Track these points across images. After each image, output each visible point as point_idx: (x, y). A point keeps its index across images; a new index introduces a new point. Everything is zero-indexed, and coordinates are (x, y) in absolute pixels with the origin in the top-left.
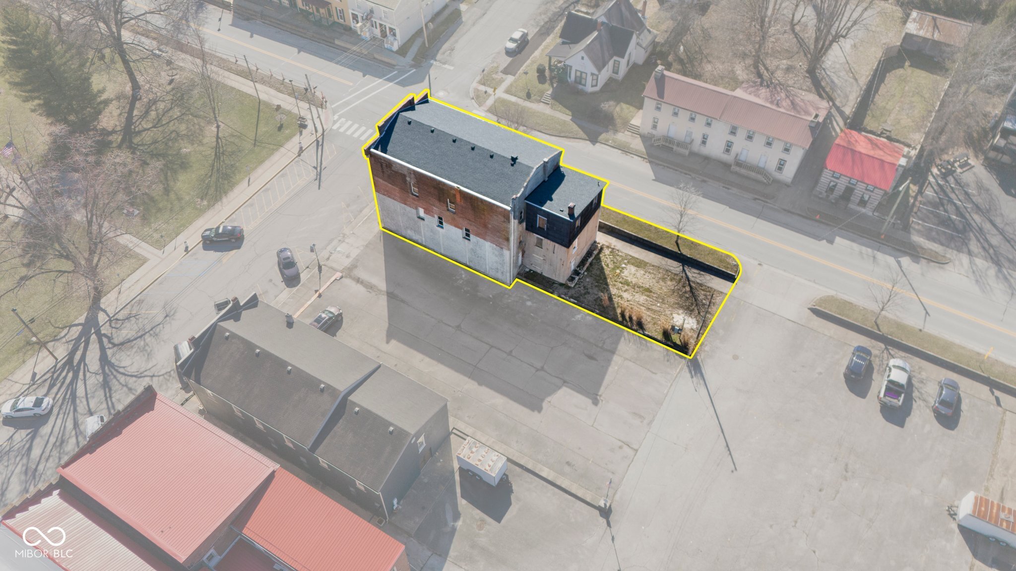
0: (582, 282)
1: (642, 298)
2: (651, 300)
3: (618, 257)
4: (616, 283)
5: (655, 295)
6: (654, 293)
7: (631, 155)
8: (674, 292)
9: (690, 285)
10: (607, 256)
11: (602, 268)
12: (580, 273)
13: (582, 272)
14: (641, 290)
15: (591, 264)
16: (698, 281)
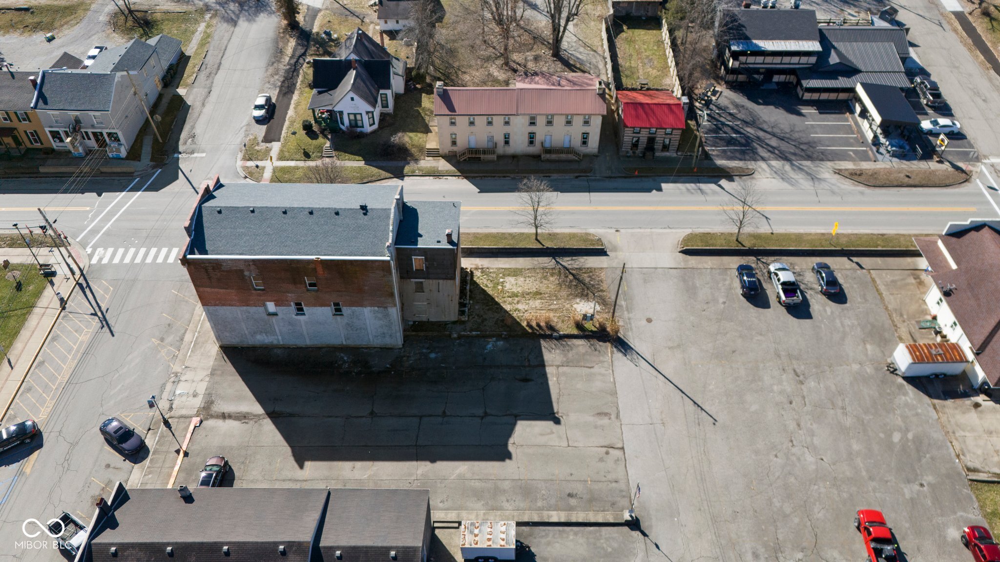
0: (473, 312)
1: (537, 303)
2: (546, 301)
3: (492, 275)
4: (505, 299)
5: (546, 296)
6: (544, 294)
7: (444, 177)
8: (561, 286)
9: (570, 273)
10: (481, 278)
11: (484, 291)
12: (466, 304)
13: (468, 302)
14: (531, 295)
15: (470, 291)
16: (576, 266)
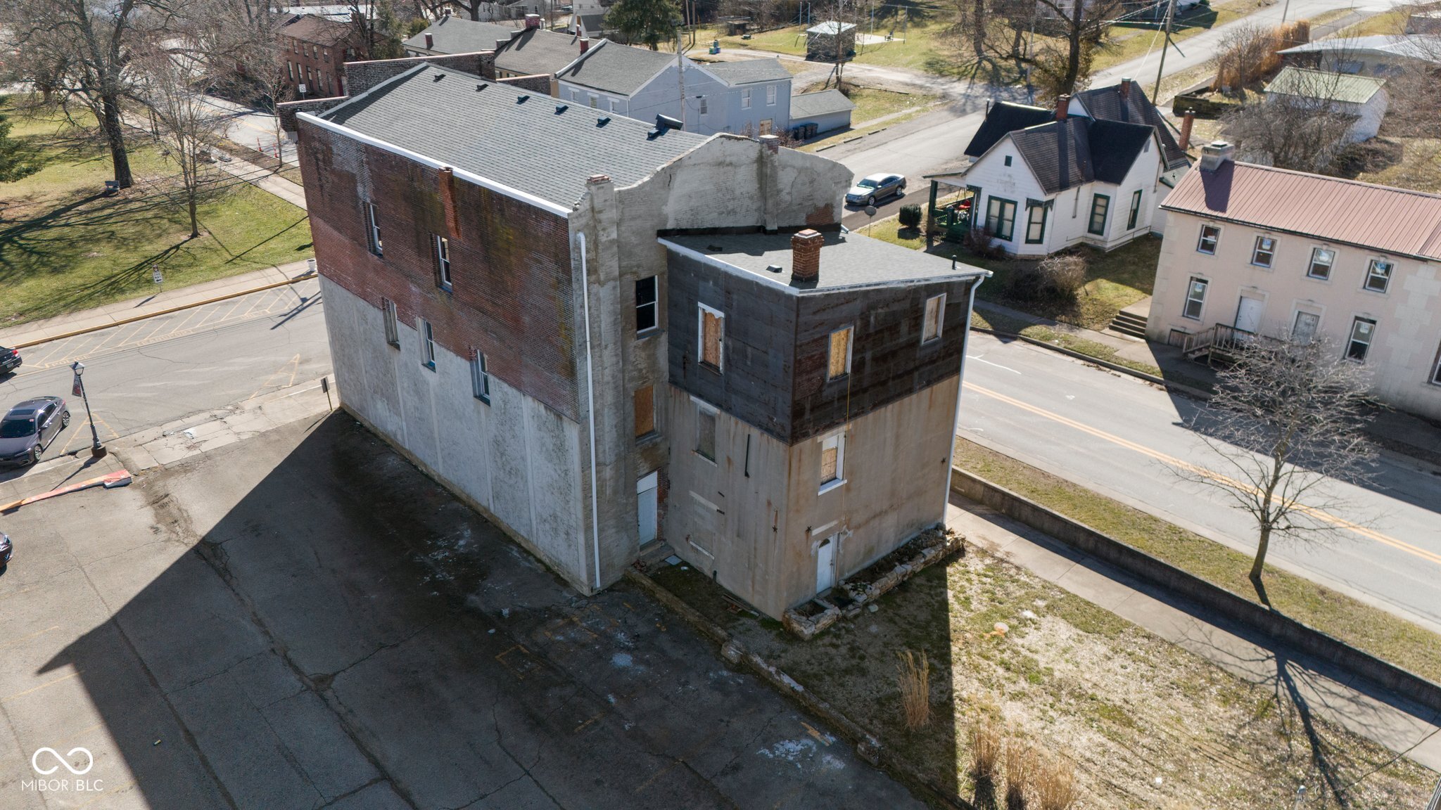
0: (848, 631)
2: (1128, 755)
3: (1012, 588)
4: (984, 663)
5: (1146, 741)
6: (1141, 731)
7: (1113, 372)
8: (1234, 747)
9: (1310, 733)
10: (974, 577)
11: (944, 606)
12: (852, 601)
13: (862, 598)
14: (1085, 706)
15: (903, 586)
16: (1352, 726)
